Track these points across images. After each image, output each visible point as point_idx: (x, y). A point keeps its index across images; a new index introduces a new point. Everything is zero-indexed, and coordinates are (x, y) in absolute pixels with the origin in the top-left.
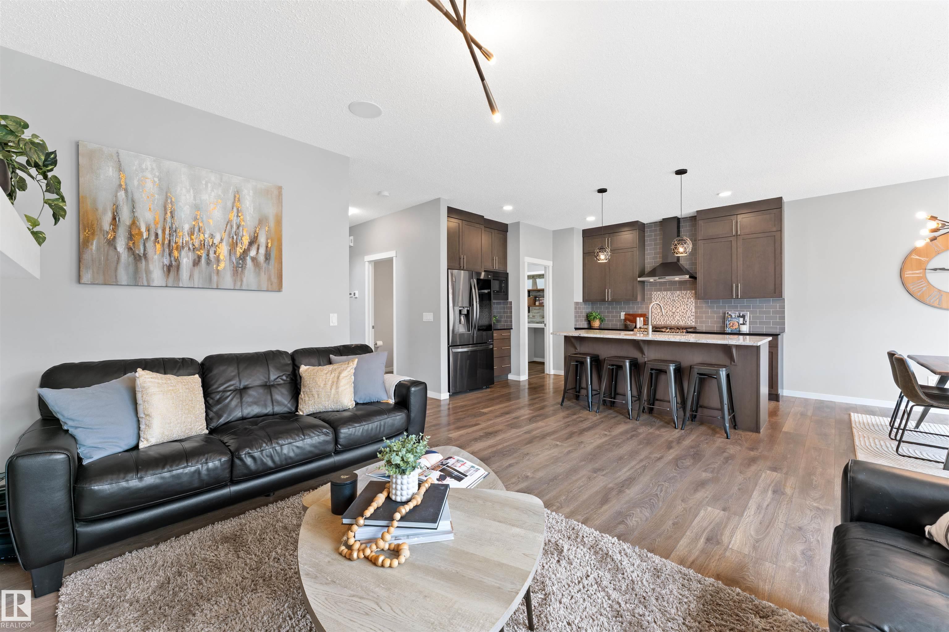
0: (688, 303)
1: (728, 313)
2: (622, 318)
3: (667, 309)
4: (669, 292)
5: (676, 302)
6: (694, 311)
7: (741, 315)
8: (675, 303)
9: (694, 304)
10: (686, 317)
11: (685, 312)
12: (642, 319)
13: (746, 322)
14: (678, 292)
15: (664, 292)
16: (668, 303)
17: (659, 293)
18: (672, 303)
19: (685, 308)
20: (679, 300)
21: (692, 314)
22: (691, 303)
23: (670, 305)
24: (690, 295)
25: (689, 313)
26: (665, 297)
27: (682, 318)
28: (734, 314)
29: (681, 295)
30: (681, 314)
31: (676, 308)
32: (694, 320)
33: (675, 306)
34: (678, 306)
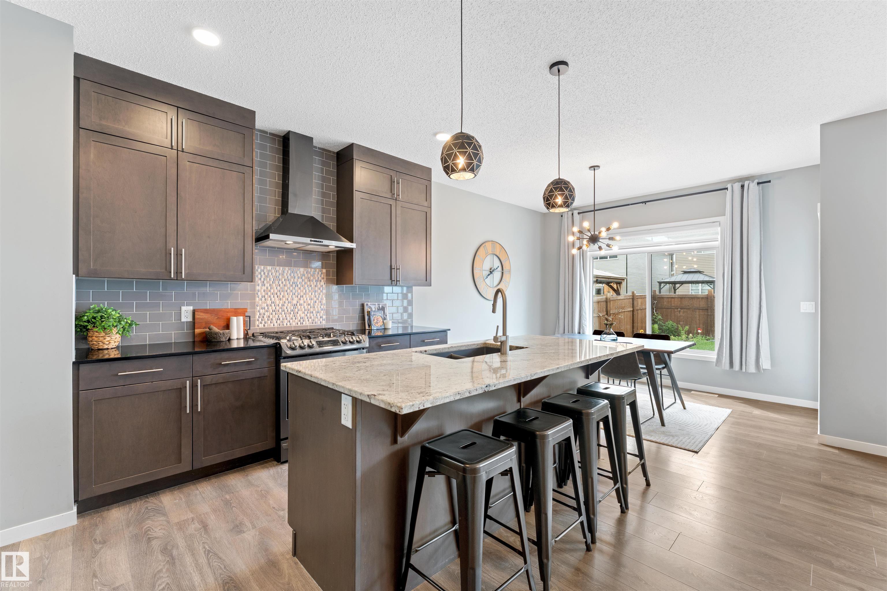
0: (317, 288)
1: (367, 304)
2: (184, 319)
3: (284, 299)
4: (287, 268)
5: (299, 286)
6: (324, 302)
7: (381, 306)
8: (297, 288)
9: (324, 291)
10: (314, 312)
11: (312, 304)
12: (241, 318)
13: (386, 316)
14: (302, 270)
15: (278, 268)
16: (286, 288)
17: (269, 268)
18: (291, 288)
19: (313, 296)
20: (304, 283)
21: (322, 307)
22: (321, 288)
23: (289, 291)
24: (319, 276)
25: (318, 306)
26: (280, 277)
27: (308, 315)
28: (374, 306)
29: (306, 275)
30: (306, 307)
31: (299, 296)
32: (324, 317)
33: (296, 294)
34: (302, 294)
